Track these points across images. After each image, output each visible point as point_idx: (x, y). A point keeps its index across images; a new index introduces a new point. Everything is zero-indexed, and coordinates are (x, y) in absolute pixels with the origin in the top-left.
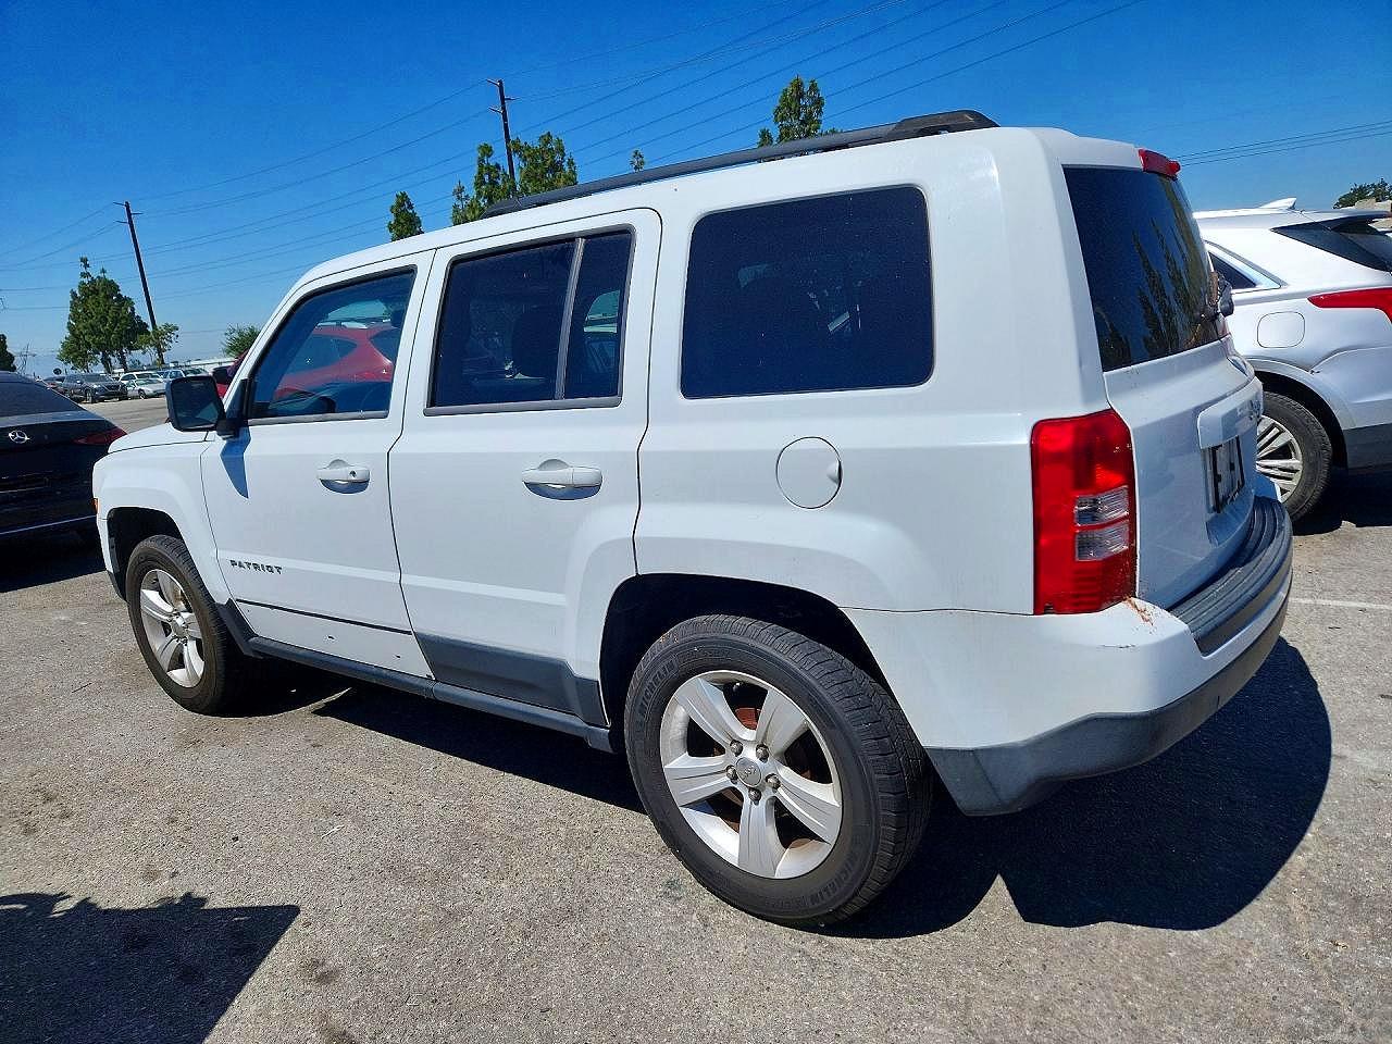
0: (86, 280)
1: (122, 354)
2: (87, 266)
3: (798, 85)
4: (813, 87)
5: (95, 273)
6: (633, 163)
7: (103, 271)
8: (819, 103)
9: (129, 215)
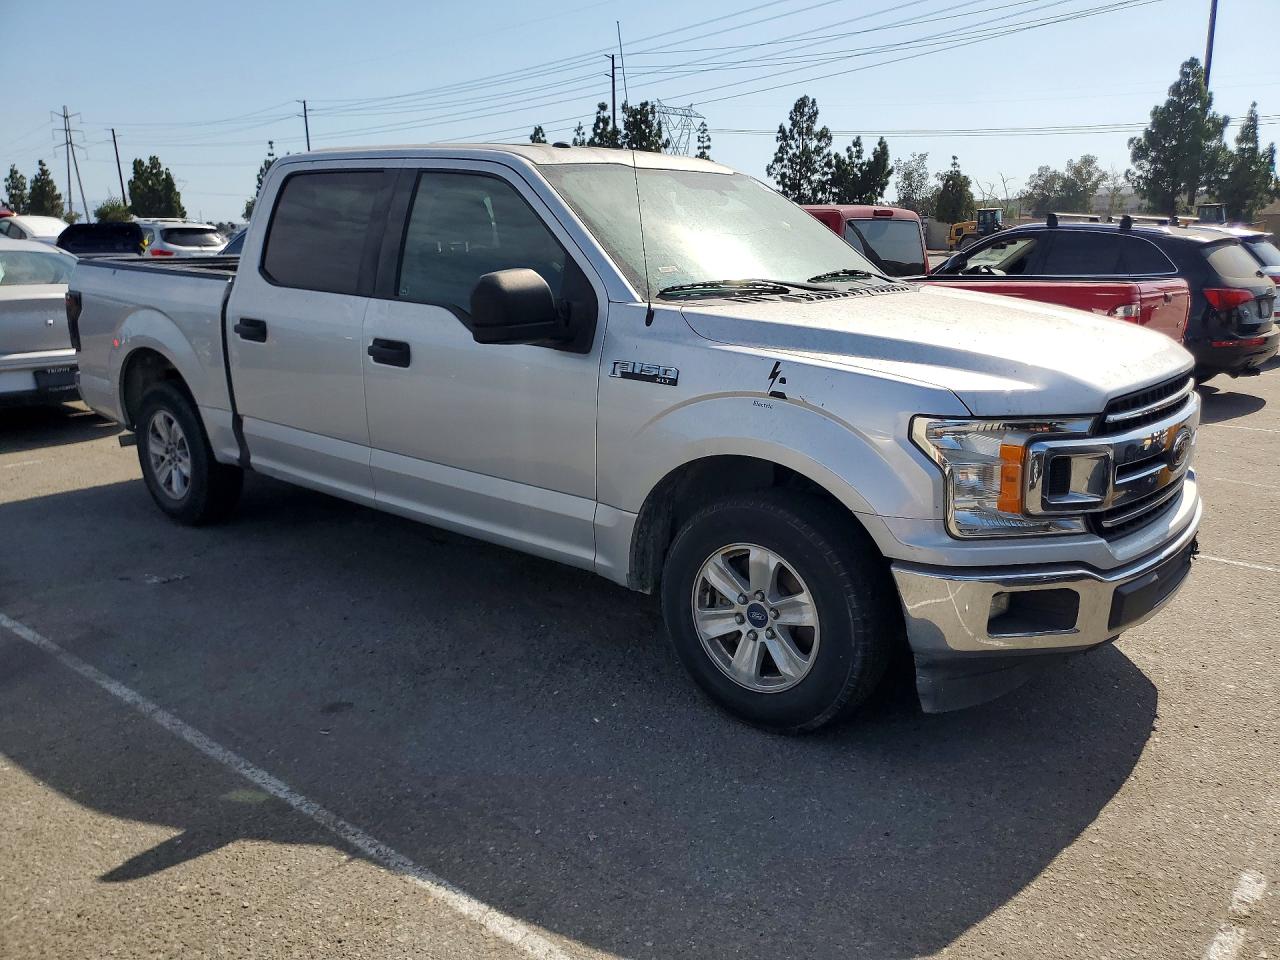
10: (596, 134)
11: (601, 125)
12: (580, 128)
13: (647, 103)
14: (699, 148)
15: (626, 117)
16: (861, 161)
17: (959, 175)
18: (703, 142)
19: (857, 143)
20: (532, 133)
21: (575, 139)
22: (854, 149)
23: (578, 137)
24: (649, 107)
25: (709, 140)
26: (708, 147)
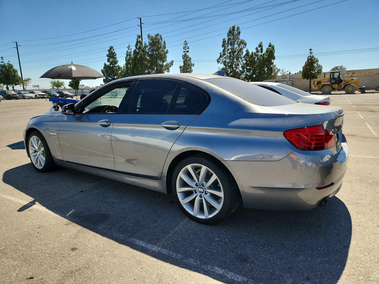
0: (2, 64)
1: (13, 86)
2: (2, 59)
3: (234, 27)
4: (238, 28)
5: (6, 62)
6: (184, 44)
7: (9, 61)
8: (239, 33)
9: (17, 46)
10: (136, 48)
11: (139, 44)
12: (129, 47)
13: (158, 34)
14: (184, 52)
15: (149, 41)
16: (262, 54)
17: (313, 57)
18: (186, 49)
19: (260, 46)
20: (109, 49)
21: (127, 51)
22: (259, 49)
23: (128, 50)
24: (159, 37)
25: (188, 48)
26: (188, 52)
